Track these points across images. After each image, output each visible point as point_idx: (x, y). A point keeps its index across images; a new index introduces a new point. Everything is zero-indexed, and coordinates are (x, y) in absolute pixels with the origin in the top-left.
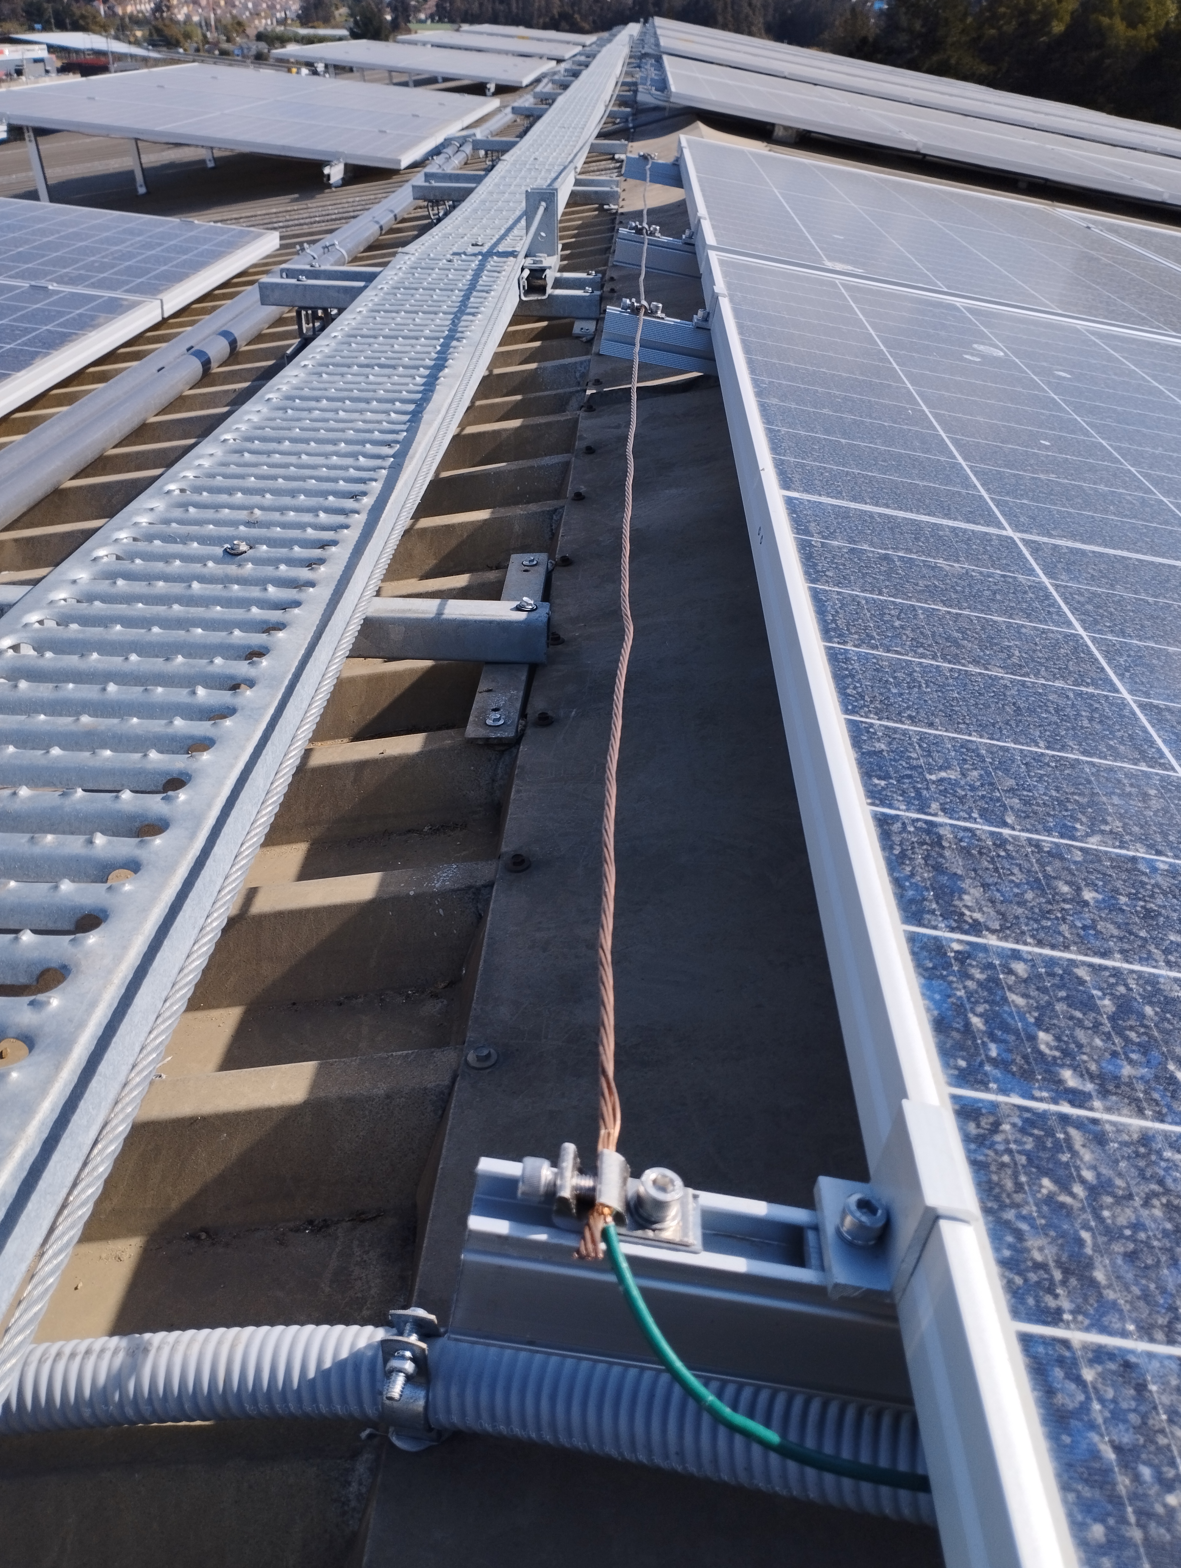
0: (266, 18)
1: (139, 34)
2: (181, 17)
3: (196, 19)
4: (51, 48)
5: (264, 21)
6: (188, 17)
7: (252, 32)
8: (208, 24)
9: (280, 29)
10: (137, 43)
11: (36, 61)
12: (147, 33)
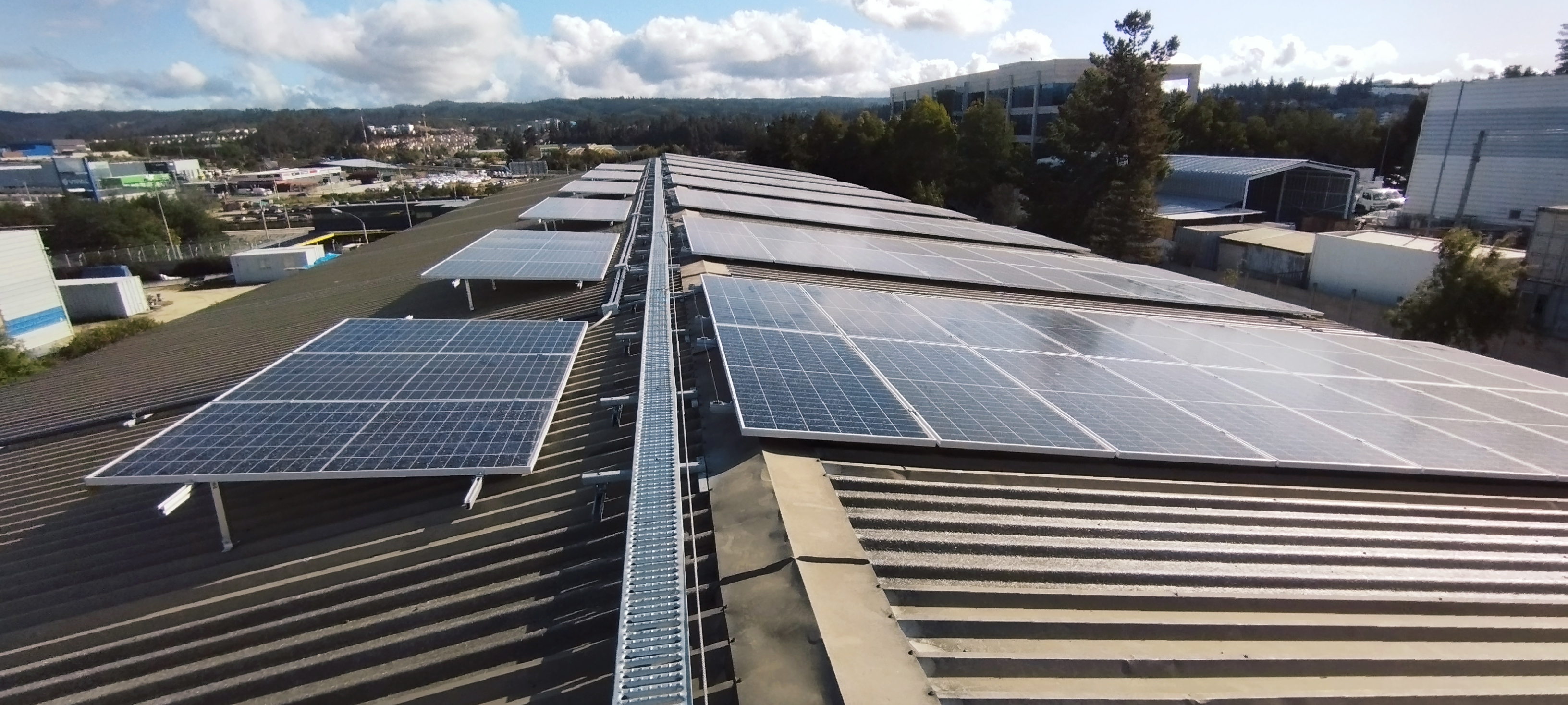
0: (458, 146)
1: (390, 158)
2: (411, 148)
3: (419, 148)
4: (343, 168)
5: (457, 148)
6: (415, 148)
7: (451, 153)
8: (427, 151)
9: (466, 151)
10: (389, 162)
11: (335, 175)
12: (394, 157)
